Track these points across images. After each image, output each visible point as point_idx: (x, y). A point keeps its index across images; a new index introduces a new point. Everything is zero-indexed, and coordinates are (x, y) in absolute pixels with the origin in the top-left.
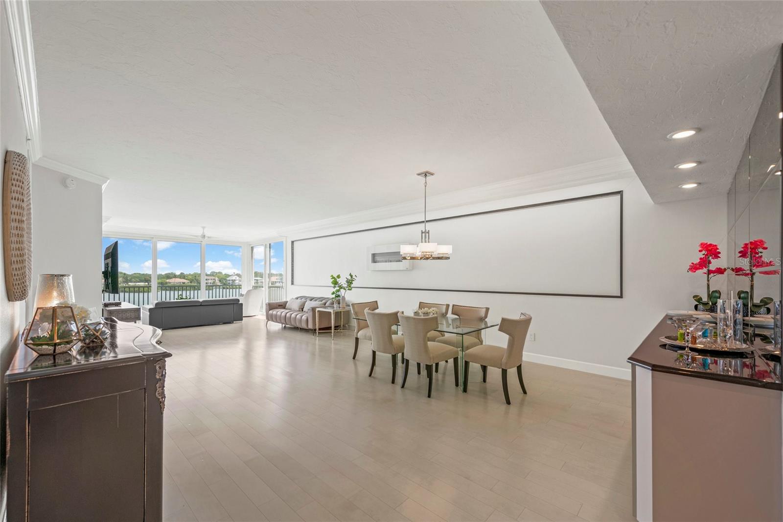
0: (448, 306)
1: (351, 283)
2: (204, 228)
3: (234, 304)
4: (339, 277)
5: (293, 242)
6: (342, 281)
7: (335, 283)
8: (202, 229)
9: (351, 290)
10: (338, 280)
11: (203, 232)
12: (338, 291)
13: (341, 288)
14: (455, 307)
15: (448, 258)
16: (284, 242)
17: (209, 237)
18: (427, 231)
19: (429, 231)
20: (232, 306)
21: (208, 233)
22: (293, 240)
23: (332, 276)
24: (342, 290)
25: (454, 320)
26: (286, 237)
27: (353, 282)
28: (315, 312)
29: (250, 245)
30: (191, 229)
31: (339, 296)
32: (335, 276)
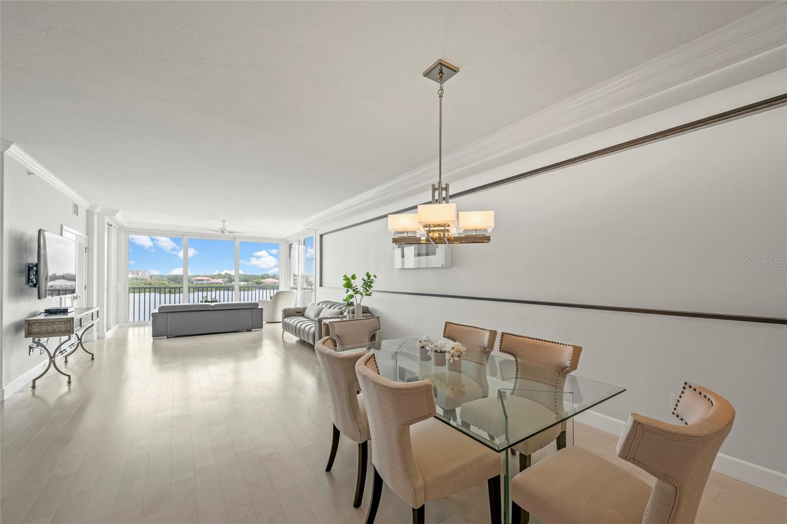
0: (493, 334)
1: (370, 286)
2: (224, 221)
3: (252, 308)
4: (354, 277)
5: (321, 236)
6: (358, 283)
7: (349, 285)
8: (223, 223)
9: (370, 295)
10: (353, 281)
11: (224, 227)
12: (352, 296)
13: (357, 292)
14: (506, 337)
15: (487, 239)
16: (314, 238)
17: (230, 232)
18: (444, 186)
19: (447, 185)
20: (250, 310)
21: (229, 227)
22: (322, 233)
23: (345, 276)
24: (358, 296)
25: (504, 363)
26: (316, 230)
27: (372, 285)
28: (321, 325)
29: (288, 242)
30: (208, 224)
31: (351, 304)
32: (349, 276)
